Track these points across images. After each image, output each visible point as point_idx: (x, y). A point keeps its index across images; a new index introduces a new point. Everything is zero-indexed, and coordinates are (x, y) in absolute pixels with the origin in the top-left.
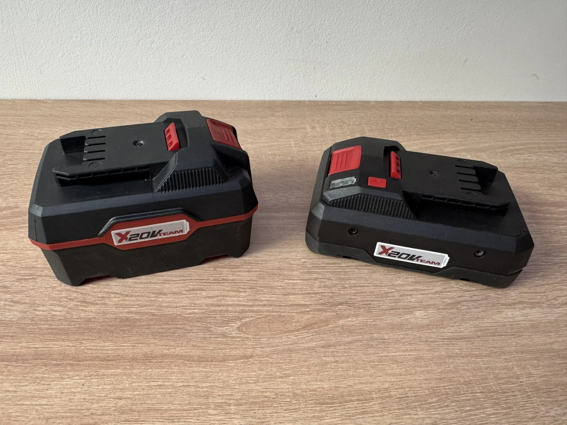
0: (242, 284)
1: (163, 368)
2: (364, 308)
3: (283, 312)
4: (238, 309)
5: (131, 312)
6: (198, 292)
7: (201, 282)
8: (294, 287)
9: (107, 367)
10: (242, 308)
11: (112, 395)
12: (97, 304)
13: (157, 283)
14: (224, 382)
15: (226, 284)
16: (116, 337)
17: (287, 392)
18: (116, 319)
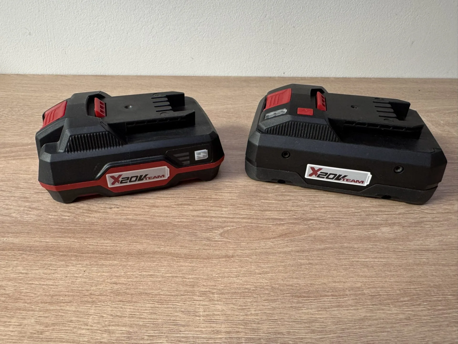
0: (224, 202)
1: (154, 262)
2: (333, 223)
3: (260, 224)
4: (220, 220)
5: (128, 219)
6: (186, 206)
7: (188, 199)
8: (270, 206)
9: (106, 259)
10: (224, 219)
11: (109, 281)
12: (99, 212)
13: (151, 199)
14: (208, 275)
15: (210, 201)
16: (115, 237)
17: (266, 286)
18: (115, 223)
